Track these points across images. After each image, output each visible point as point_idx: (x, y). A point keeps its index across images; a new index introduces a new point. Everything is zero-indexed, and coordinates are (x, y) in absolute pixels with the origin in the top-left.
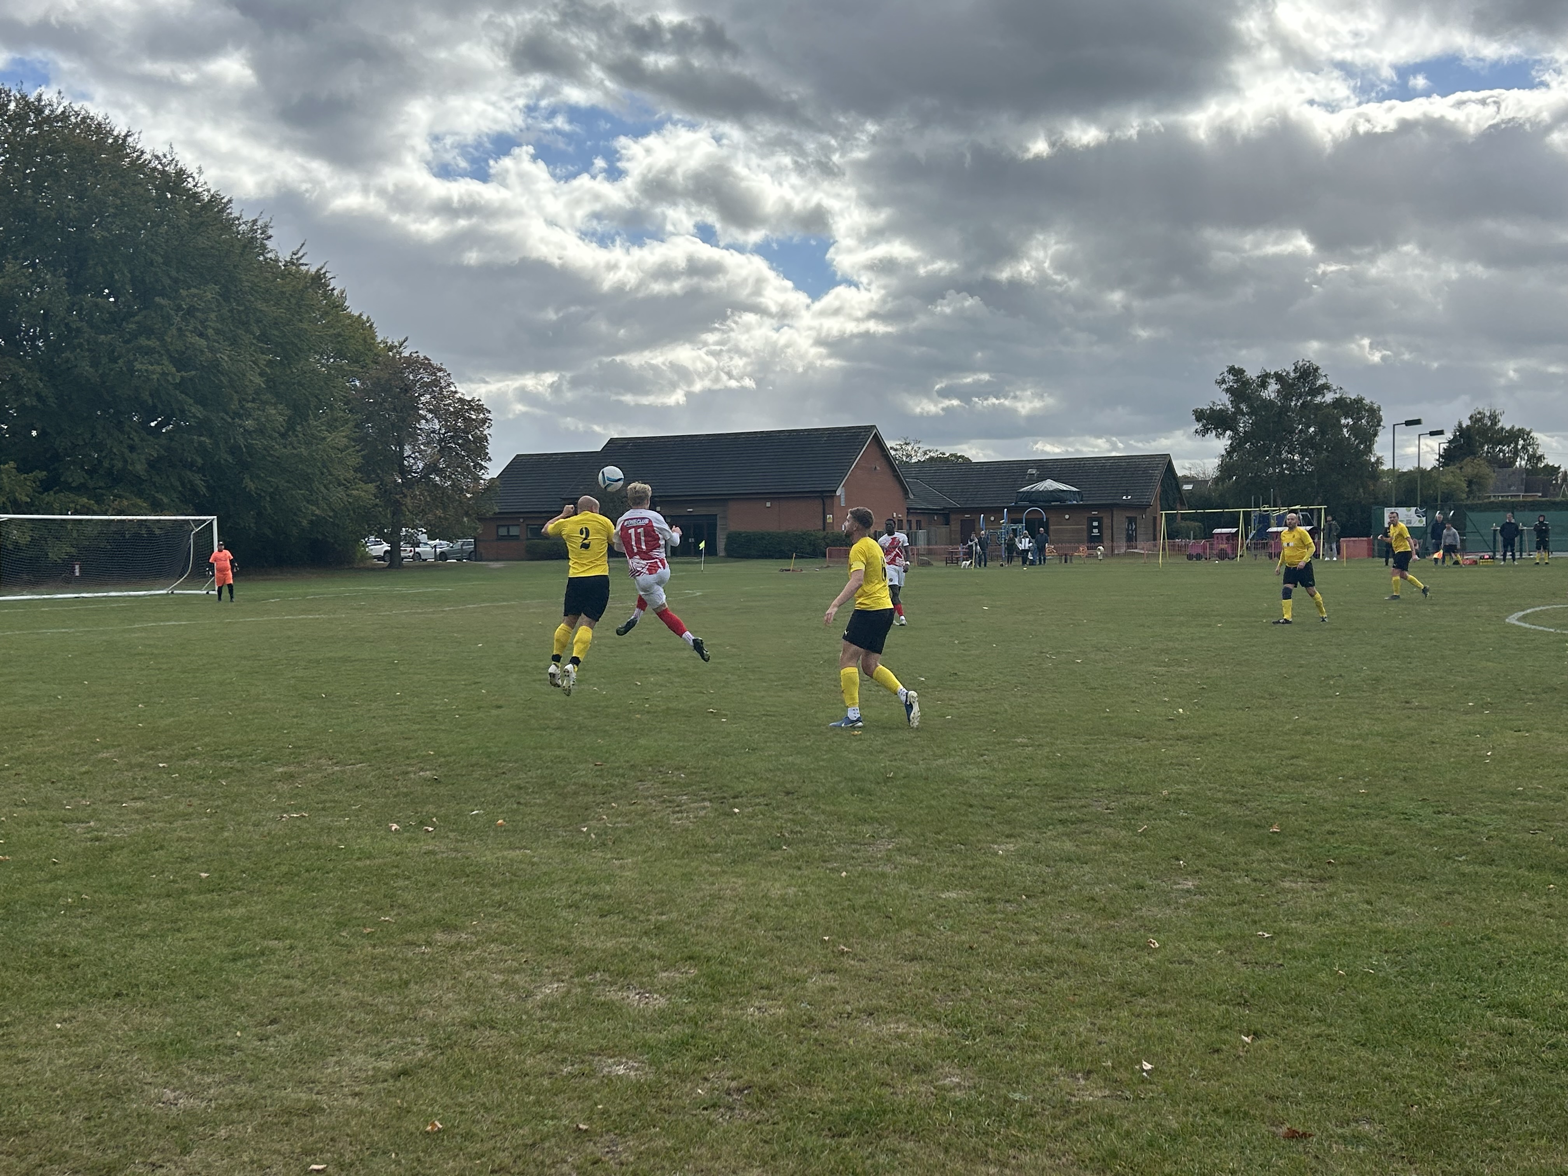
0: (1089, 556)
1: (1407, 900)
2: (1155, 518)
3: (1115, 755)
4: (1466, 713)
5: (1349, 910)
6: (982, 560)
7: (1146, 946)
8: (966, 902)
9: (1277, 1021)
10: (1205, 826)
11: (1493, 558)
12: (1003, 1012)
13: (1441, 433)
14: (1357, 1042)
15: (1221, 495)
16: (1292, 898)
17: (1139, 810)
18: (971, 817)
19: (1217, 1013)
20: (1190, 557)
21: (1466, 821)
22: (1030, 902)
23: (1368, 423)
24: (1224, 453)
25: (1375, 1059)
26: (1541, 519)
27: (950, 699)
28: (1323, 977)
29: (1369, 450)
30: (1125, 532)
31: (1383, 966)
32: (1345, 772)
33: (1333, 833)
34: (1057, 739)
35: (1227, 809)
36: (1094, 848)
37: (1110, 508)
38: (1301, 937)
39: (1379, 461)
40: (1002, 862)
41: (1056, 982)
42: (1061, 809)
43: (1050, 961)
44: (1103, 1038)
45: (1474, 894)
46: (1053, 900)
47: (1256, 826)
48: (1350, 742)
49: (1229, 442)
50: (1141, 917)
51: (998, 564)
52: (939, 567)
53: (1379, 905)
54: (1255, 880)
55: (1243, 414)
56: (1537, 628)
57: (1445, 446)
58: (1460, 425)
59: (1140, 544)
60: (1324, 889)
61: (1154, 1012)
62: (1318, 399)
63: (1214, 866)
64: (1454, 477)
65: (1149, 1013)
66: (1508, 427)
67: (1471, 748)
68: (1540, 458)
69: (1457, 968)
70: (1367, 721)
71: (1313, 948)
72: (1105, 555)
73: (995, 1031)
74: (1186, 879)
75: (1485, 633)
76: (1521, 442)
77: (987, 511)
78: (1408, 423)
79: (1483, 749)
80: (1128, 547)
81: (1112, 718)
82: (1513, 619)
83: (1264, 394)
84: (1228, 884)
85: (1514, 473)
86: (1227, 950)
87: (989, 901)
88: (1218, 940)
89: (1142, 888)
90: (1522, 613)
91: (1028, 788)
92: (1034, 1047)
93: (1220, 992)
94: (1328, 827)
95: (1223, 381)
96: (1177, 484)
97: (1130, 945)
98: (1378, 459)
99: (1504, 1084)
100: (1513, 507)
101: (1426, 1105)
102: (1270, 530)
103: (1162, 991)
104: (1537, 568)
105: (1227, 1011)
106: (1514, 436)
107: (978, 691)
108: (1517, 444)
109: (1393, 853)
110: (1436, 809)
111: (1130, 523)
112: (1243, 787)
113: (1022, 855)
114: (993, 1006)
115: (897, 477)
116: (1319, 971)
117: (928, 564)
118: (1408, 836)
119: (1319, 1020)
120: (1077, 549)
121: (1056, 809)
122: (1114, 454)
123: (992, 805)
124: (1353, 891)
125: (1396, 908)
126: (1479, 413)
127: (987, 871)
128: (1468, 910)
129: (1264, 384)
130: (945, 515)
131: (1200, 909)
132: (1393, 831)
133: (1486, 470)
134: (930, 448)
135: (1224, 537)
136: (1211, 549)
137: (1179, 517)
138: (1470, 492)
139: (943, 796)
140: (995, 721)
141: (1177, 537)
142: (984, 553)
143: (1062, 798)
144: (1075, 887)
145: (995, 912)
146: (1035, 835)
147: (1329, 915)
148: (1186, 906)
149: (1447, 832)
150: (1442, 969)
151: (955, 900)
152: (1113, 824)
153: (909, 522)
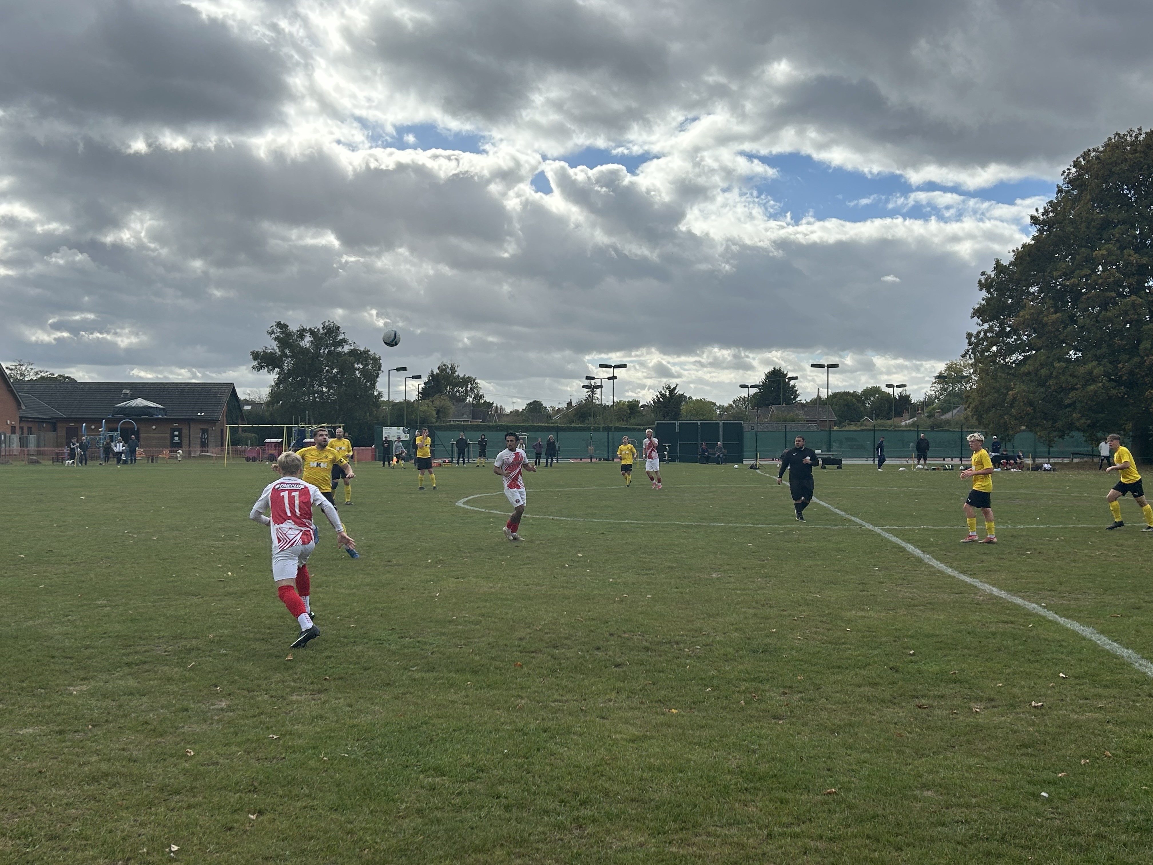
0: (171, 457)
1: (376, 701)
2: (222, 430)
3: (176, 610)
4: (426, 567)
5: (336, 712)
6: (83, 460)
7: (184, 756)
8: (40, 735)
9: (277, 800)
10: (239, 659)
11: (451, 462)
12: (62, 821)
13: (419, 377)
14: (332, 808)
15: (271, 415)
16: (297, 707)
17: (190, 650)
18: (52, 666)
19: (232, 800)
20: (248, 459)
21: (419, 642)
22: (95, 730)
23: (372, 368)
24: (273, 384)
25: (343, 819)
26: (483, 437)
27: (44, 572)
28: (312, 763)
29: (373, 386)
30: (199, 440)
31: (355, 751)
32: (341, 613)
33: (330, 657)
34: (131, 600)
35: (256, 645)
36: (152, 682)
37: (189, 421)
38: (300, 736)
39: (380, 395)
40: (75, 700)
41: (109, 791)
42: (128, 654)
43: (106, 775)
44: (142, 831)
45: (420, 693)
46: (113, 727)
47: (276, 657)
48: (347, 592)
49: (278, 376)
50: (183, 733)
51: (98, 463)
52: (47, 465)
53: (356, 707)
54: (272, 697)
55: (287, 357)
56: (475, 509)
57: (423, 386)
58: (432, 372)
59: (211, 449)
60: (320, 699)
61: (185, 805)
62: (339, 349)
63: (243, 689)
64: (428, 408)
65: (181, 807)
66: (462, 376)
67: (426, 592)
68: (481, 397)
69: (404, 746)
70: (361, 576)
71: (307, 743)
72: (184, 457)
73: (53, 837)
74: (221, 701)
75: (443, 512)
76: (470, 386)
77: (89, 421)
78: (398, 369)
79: (434, 591)
80: (202, 451)
81: (176, 582)
82: (460, 503)
83: (302, 343)
84: (252, 701)
85: (465, 406)
86: (245, 751)
87: (61, 732)
88: (239, 744)
89: (186, 710)
90: (466, 499)
91: (102, 640)
92: (85, 845)
93: (237, 784)
94: (326, 653)
95: (273, 332)
96: (239, 406)
97: (172, 756)
98: (380, 393)
99: (427, 824)
100: (463, 428)
101: (374, 847)
102: (305, 441)
103: (192, 789)
104: (478, 469)
105: (240, 797)
106: (467, 381)
107: (70, 565)
108: (467, 387)
109: (369, 669)
110: (399, 635)
111: (203, 433)
112: (269, 628)
113: (92, 694)
114: (54, 818)
115: (12, 392)
116: (309, 759)
117: (37, 462)
118: (380, 656)
119: (307, 796)
120: (161, 452)
121: (124, 655)
122: (194, 381)
123: (71, 655)
124: (340, 698)
125: (368, 708)
126: (444, 365)
127: (62, 709)
128: (416, 704)
129: (302, 337)
130: (53, 424)
131: (229, 723)
132: (371, 653)
133: (448, 403)
134: (41, 369)
135: (273, 445)
136: (263, 453)
137: (240, 430)
138: (438, 418)
139: (29, 650)
140: (81, 588)
141: (238, 444)
142: (85, 454)
143: (130, 646)
144: (133, 715)
145: (64, 741)
146: (105, 676)
147: (321, 717)
148: (219, 721)
149: (406, 651)
150: (394, 748)
151: (31, 735)
152: (169, 663)
153: (22, 428)
